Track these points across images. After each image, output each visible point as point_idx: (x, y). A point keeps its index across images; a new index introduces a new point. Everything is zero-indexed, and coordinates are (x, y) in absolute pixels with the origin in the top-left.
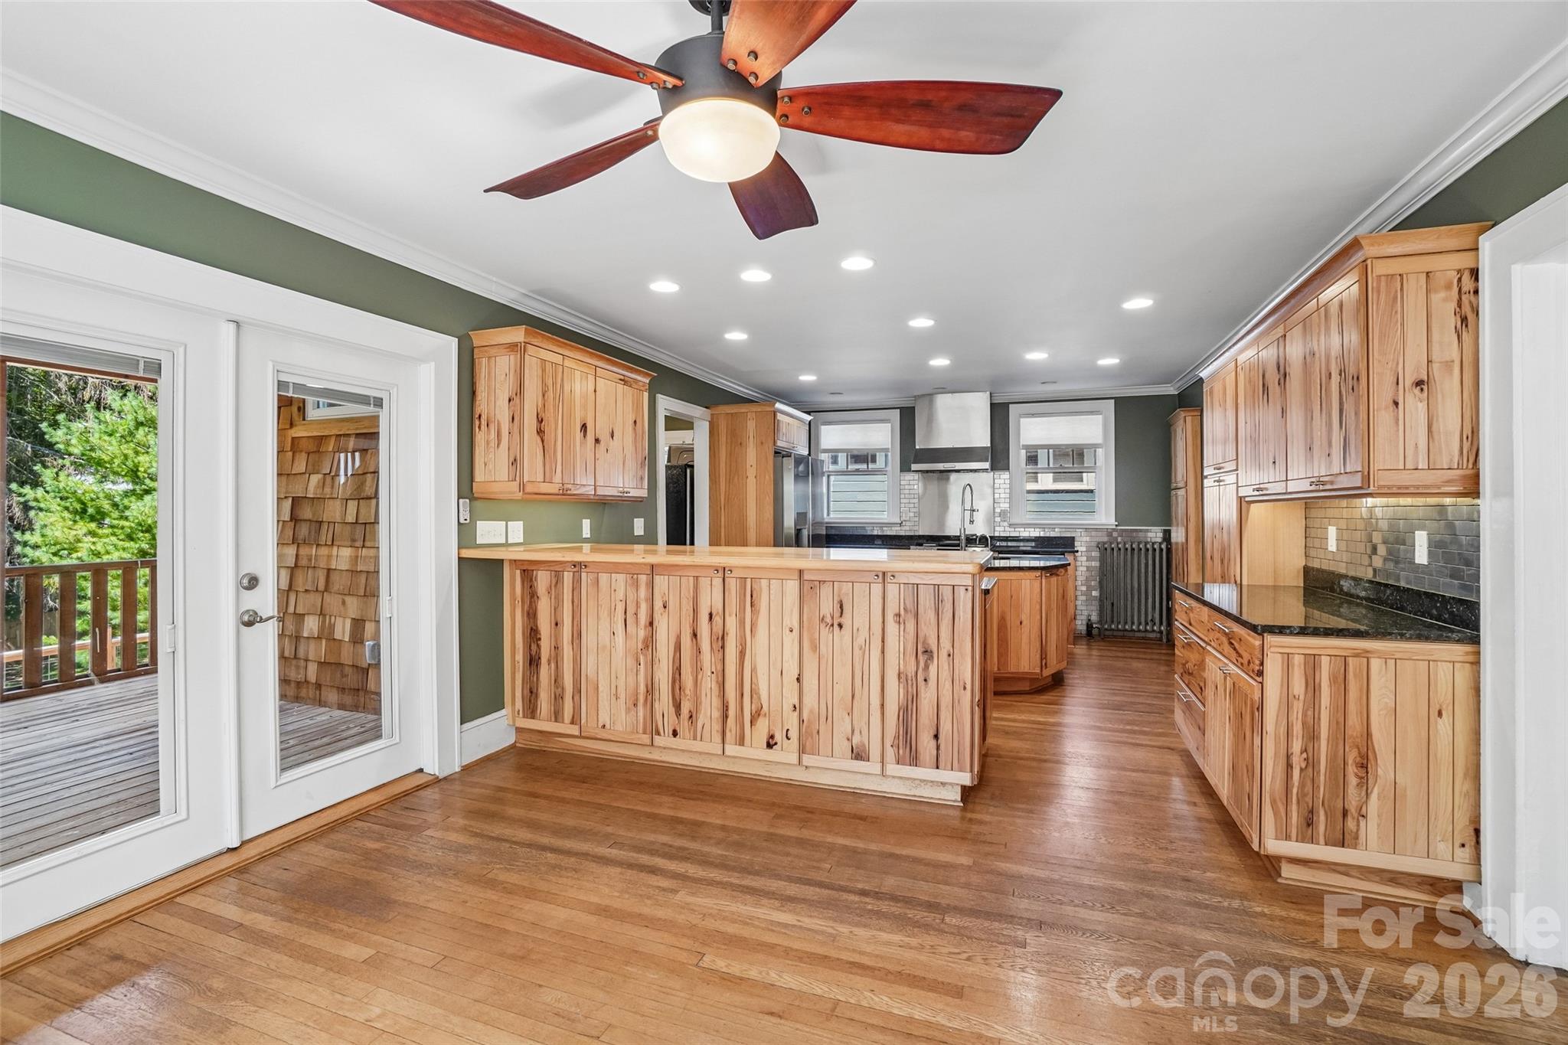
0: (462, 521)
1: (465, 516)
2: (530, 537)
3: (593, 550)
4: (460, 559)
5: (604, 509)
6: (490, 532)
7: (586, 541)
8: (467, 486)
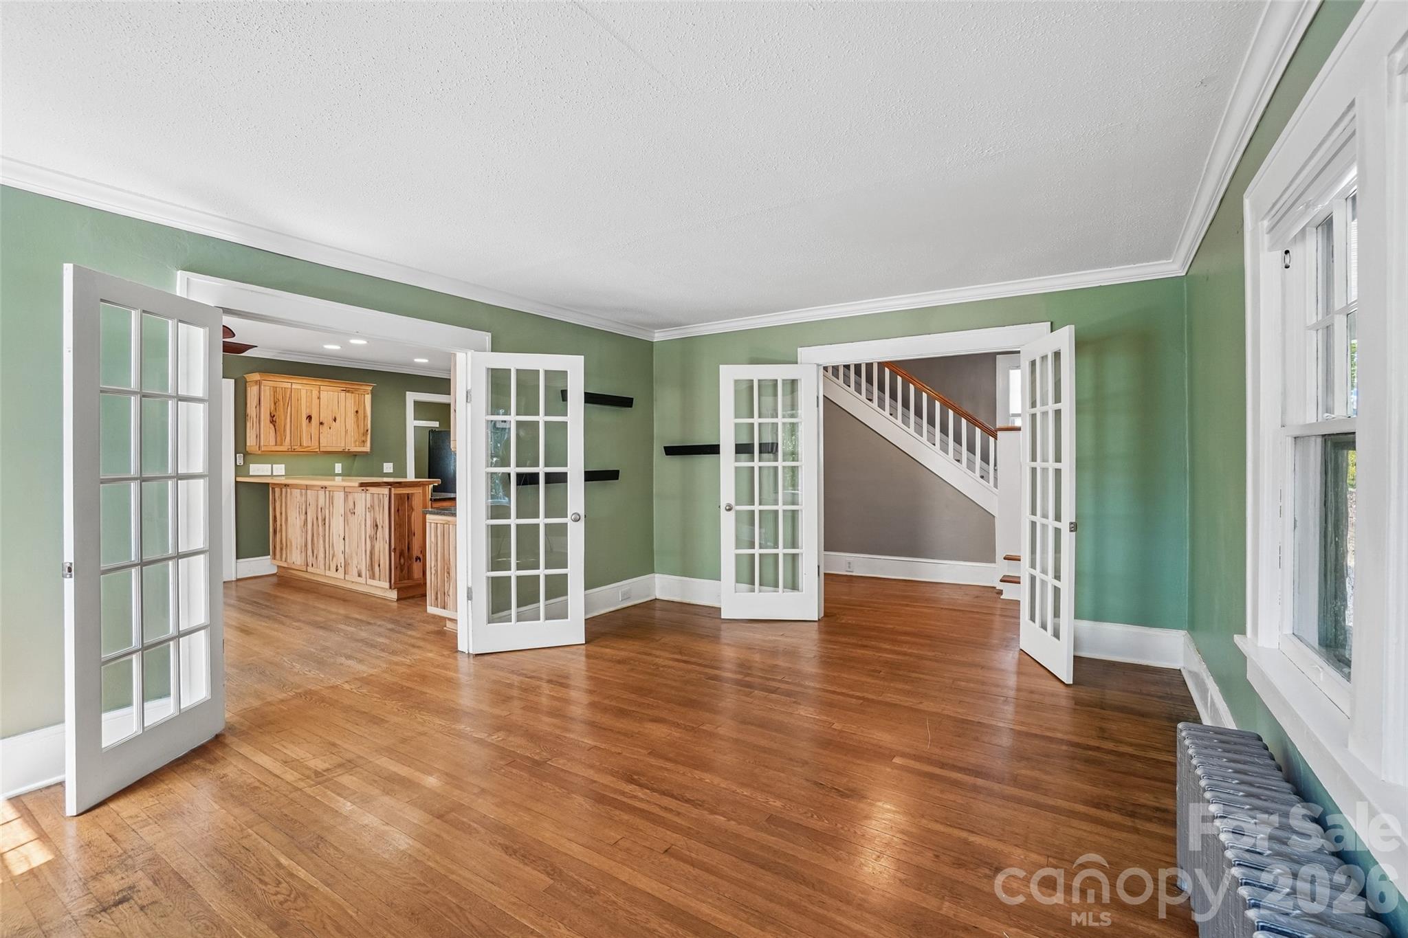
0: (238, 464)
1: (240, 461)
2: (288, 474)
3: (343, 480)
4: (236, 482)
5: (354, 460)
6: (259, 471)
7: (338, 475)
8: (240, 445)
